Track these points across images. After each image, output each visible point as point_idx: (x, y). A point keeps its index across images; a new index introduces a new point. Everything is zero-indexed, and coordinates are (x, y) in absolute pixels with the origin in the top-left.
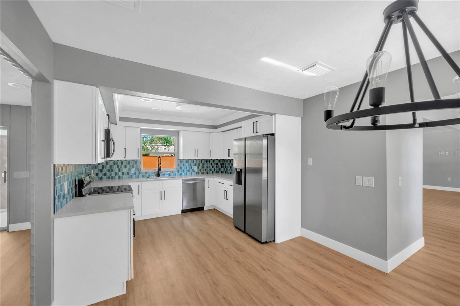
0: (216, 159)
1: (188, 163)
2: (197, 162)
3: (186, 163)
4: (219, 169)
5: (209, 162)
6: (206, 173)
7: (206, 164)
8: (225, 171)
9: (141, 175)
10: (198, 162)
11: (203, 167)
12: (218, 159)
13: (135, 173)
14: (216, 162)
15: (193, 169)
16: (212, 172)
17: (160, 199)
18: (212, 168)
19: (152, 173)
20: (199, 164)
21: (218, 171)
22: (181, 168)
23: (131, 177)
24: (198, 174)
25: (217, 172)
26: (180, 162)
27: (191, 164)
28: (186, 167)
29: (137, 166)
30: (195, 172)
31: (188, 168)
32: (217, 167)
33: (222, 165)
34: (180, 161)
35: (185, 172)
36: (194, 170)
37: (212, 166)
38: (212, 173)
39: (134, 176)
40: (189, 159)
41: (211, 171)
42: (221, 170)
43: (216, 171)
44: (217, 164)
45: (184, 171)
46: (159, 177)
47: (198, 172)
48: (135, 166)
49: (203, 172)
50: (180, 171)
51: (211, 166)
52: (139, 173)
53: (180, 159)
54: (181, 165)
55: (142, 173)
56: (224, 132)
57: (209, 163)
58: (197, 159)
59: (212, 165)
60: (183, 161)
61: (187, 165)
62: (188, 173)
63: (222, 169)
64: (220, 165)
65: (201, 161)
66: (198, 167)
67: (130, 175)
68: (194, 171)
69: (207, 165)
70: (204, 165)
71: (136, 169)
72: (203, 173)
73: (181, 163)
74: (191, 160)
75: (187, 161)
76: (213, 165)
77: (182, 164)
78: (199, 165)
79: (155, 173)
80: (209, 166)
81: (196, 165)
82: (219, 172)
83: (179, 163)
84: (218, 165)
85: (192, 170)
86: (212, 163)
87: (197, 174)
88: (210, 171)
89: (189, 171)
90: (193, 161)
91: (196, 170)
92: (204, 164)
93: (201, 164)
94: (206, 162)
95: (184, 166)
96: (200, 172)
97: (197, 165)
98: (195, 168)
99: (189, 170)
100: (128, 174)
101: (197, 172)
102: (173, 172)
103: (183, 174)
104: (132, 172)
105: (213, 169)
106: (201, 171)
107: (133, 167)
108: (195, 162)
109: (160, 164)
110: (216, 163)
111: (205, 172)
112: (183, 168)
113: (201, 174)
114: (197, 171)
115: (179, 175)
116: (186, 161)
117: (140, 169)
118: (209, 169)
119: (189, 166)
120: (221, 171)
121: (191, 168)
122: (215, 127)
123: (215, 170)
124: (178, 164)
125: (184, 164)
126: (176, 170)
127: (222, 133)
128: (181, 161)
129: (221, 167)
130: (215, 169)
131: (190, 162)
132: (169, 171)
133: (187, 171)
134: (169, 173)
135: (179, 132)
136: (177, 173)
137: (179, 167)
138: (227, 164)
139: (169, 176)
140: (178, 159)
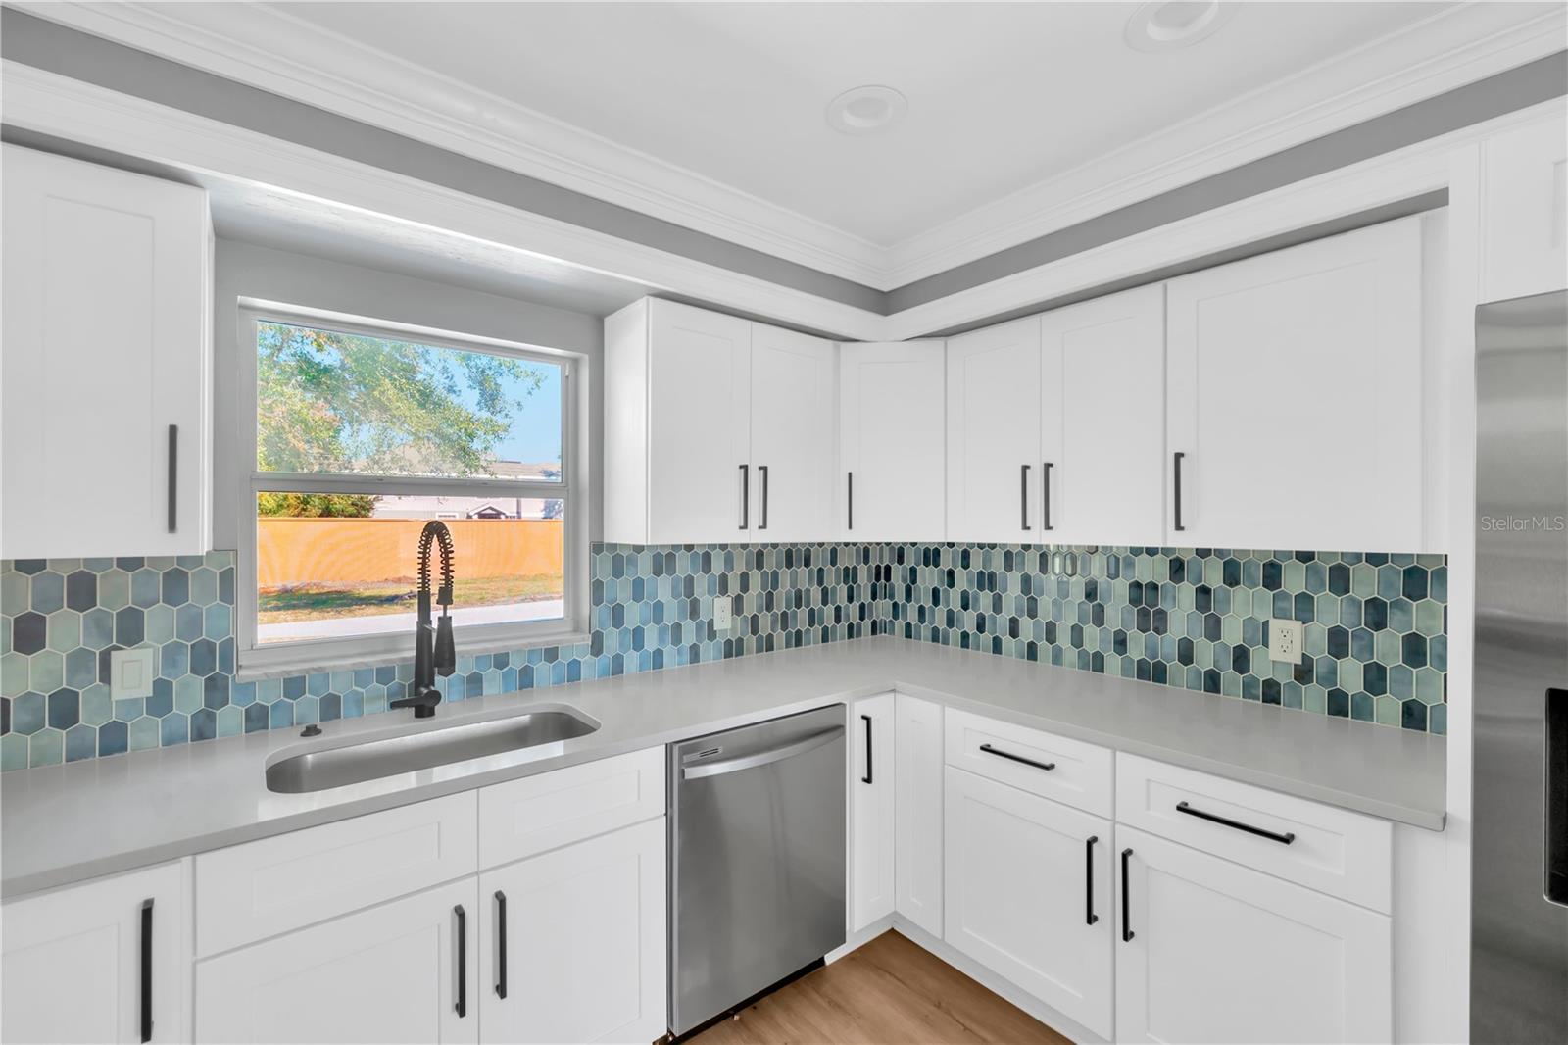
0: (846, 544)
1: (672, 571)
2: (729, 562)
3: (657, 572)
4: (862, 607)
5: (807, 563)
6: (788, 645)
7: (785, 575)
8: (899, 624)
9: (229, 717)
10: (740, 567)
11: (770, 596)
12: (854, 544)
13: (161, 698)
14: (845, 561)
15: (704, 617)
16: (825, 630)
17: (450, 997)
18: (825, 602)
19: (360, 676)
20: (744, 577)
21: (859, 625)
22: (618, 616)
23: (114, 740)
24: (740, 653)
25: (851, 627)
26: (610, 566)
27: (689, 580)
28: (659, 607)
29: (192, 624)
30: (721, 640)
31: (670, 617)
32: (850, 599)
33: (878, 578)
34: (606, 559)
35: (650, 644)
36: (711, 623)
37: (825, 592)
38: (825, 639)
39: (145, 733)
40: (676, 547)
41: (818, 629)
42: (871, 615)
43: (844, 624)
44: (850, 575)
45: (638, 636)
46: (431, 713)
47: (740, 641)
48: (159, 620)
49: (770, 637)
50: (612, 640)
51: (816, 593)
52: (216, 691)
53: (610, 537)
54: (622, 592)
55: (249, 687)
56: (953, 341)
57: (803, 571)
58: (734, 546)
59: (820, 582)
60: (632, 561)
61: (663, 589)
62: (669, 650)
63: (882, 609)
64: (869, 580)
65: (760, 555)
66: (738, 606)
67: (90, 720)
68: (712, 634)
69: (793, 584)
70: (775, 585)
71: (170, 655)
72: (770, 648)
73: (618, 573)
74: (689, 548)
75: (664, 560)
76: (830, 581)
77: (628, 578)
78: (745, 587)
79: (384, 674)
80: (808, 591)
81: (724, 590)
82: (859, 634)
83: (607, 579)
84: (855, 580)
85: (699, 627)
86: (821, 570)
87: (728, 655)
88: (812, 623)
89: (677, 639)
90: (707, 558)
91: (728, 625)
92: (775, 574)
93: (756, 578)
94: (789, 564)
95: (638, 596)
96: (750, 641)
97: (734, 588)
98: (720, 613)
99: (678, 627)
100: (64, 710)
101: (729, 643)
102: (551, 654)
103: (632, 660)
104: (119, 692)
105: (829, 610)
106: (755, 631)
107: (131, 631)
108: (718, 567)
109: (446, 597)
110: (846, 569)
111: (780, 637)
112: (634, 614)
113: (759, 650)
114: (734, 629)
115: (603, 674)
117: (229, 647)
118: (803, 613)
119: (675, 595)
120: (874, 623)
121: (694, 612)
122: (885, 302)
123: (838, 620)
124: (597, 587)
125: (639, 583)
126: (577, 630)
127: (939, 343)
128: (620, 559)
129: (874, 597)
130: (838, 609)
131: (683, 566)
132: (519, 651)
133: (661, 640)
134: (516, 663)
135: (608, 321)
136: (587, 659)
137: (604, 611)
138: (929, 578)
139: (520, 689)
140: (598, 547)
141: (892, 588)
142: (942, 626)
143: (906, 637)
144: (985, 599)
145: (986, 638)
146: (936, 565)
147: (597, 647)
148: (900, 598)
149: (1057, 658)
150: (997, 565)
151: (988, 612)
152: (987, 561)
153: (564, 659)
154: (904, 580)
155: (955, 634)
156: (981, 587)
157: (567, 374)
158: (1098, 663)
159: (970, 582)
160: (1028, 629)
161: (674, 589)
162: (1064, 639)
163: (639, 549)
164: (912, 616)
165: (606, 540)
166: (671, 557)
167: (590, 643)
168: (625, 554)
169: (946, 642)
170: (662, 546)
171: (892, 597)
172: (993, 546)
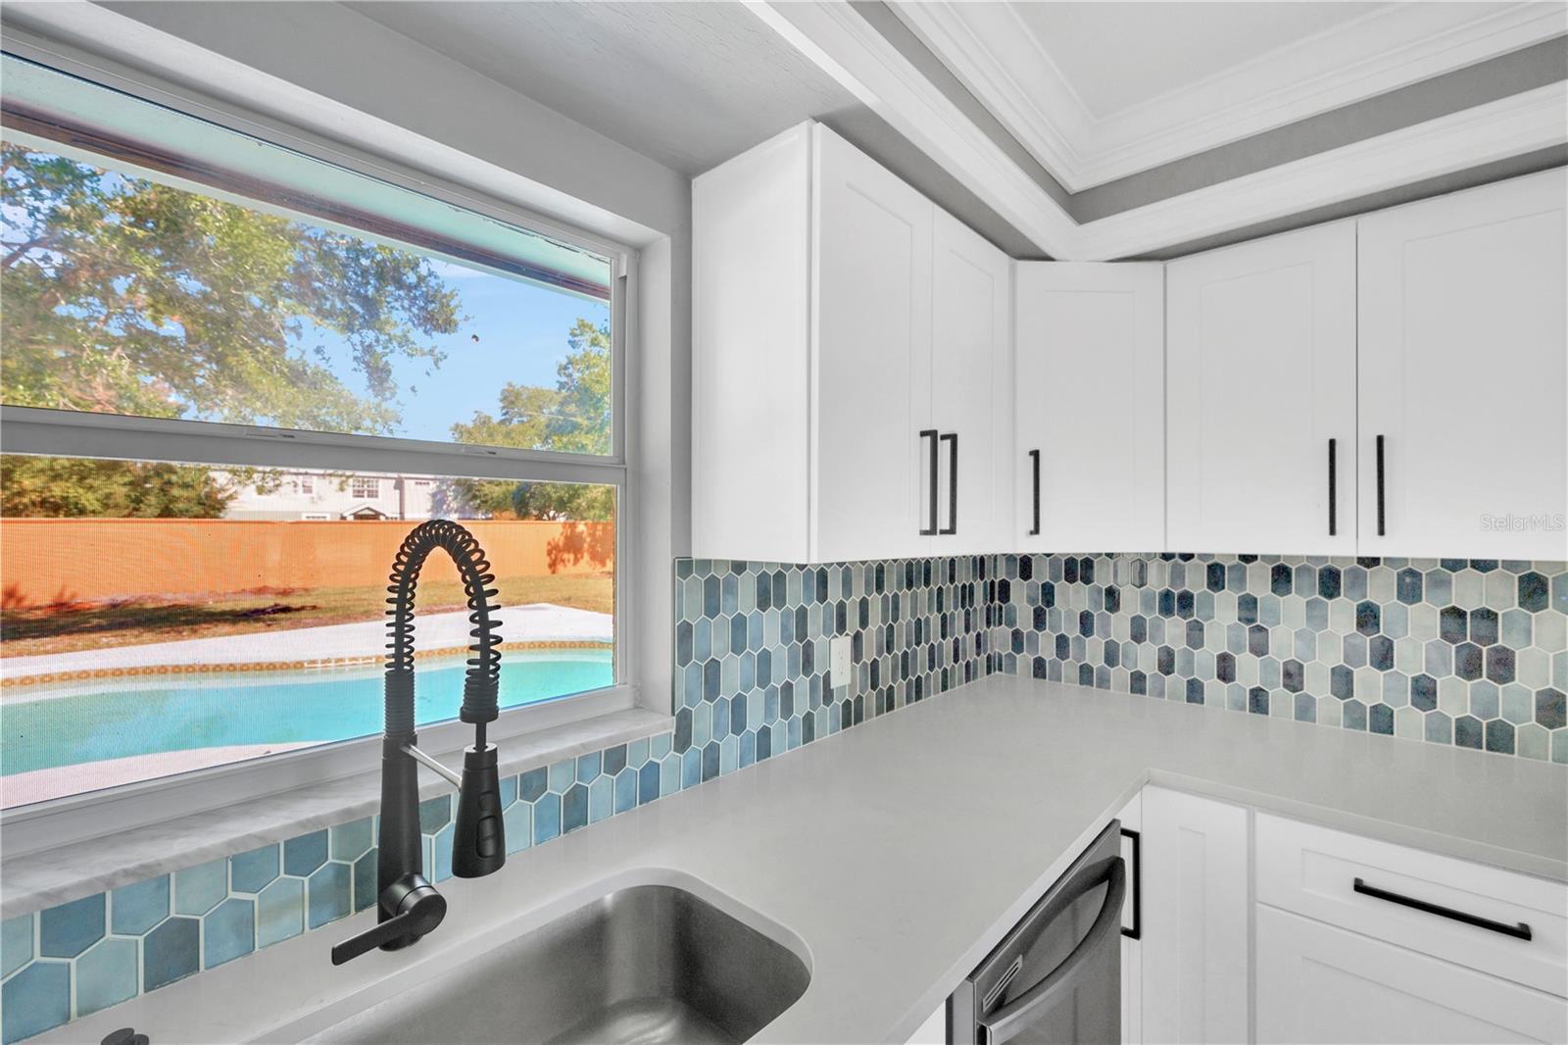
0: (964, 558)
1: (781, 601)
2: (847, 586)
3: (763, 604)
4: (978, 638)
5: (927, 583)
6: (909, 700)
7: (905, 601)
8: (1024, 660)
10: (859, 590)
11: (890, 630)
12: (971, 557)
14: (964, 578)
15: (818, 671)
16: (944, 674)
18: (944, 635)
19: (245, 866)
20: (863, 607)
21: (976, 662)
22: (711, 680)
24: (859, 718)
25: (968, 666)
26: (700, 597)
27: (802, 614)
28: (765, 658)
30: (838, 702)
31: (779, 674)
32: (967, 628)
33: (991, 598)
34: (698, 578)
35: (755, 720)
36: (827, 678)
37: (944, 621)
38: (945, 686)
40: (785, 567)
41: (938, 672)
42: (986, 649)
43: (962, 663)
44: (967, 594)
46: (421, 936)
47: (859, 700)
49: (890, 691)
50: (704, 722)
51: (935, 622)
53: (702, 549)
54: (716, 640)
57: (922, 594)
58: (852, 564)
59: (940, 609)
60: (731, 588)
61: (770, 630)
62: (778, 725)
63: (999, 638)
64: (984, 601)
65: (881, 577)
66: (857, 649)
68: (828, 695)
69: (914, 613)
70: (895, 615)
72: (891, 706)
73: (713, 607)
74: (801, 568)
75: (771, 586)
78: (864, 623)
79: (304, 849)
80: (928, 620)
81: (841, 627)
82: (976, 675)
83: (696, 619)
84: (971, 603)
85: (813, 687)
86: (940, 591)
87: (846, 723)
88: (931, 666)
89: (787, 709)
90: (822, 584)
91: (847, 681)
92: (896, 600)
93: (876, 606)
94: (910, 585)
95: (738, 647)
96: (870, 699)
97: (853, 622)
98: (838, 661)
99: (788, 689)
101: (847, 705)
102: (615, 759)
103: (731, 747)
105: (948, 645)
106: (874, 684)
108: (835, 594)
111: (900, 688)
112: (734, 674)
113: (880, 711)
114: (852, 686)
115: (692, 780)
116: (762, 579)
118: (923, 653)
119: (786, 639)
120: (990, 659)
121: (808, 665)
123: (956, 658)
124: (683, 634)
125: (739, 623)
127: (1158, 266)
130: (956, 643)
131: (796, 594)
132: (564, 763)
133: (769, 712)
134: (558, 786)
135: (699, 183)
136: (669, 760)
137: (691, 676)
138: (1073, 598)
139: (567, 829)
140: (684, 566)
141: (1012, 610)
142: (1098, 662)
143: (1035, 676)
144: (1174, 630)
145: (1177, 681)
146: (1087, 580)
147: (682, 740)
148: (1025, 622)
149: (1305, 710)
150: (1195, 582)
151: (1179, 646)
152: (1178, 576)
153: (633, 766)
154: (1032, 600)
155: (1120, 675)
156: (1166, 610)
157: (624, 274)
158: (1382, 720)
159: (1147, 604)
160: (1249, 671)
161: (785, 628)
162: (1318, 685)
163: (739, 567)
164: (1047, 649)
165: (696, 555)
166: (780, 577)
167: (674, 733)
168: (721, 575)
169: (1104, 682)
170: (768, 564)
171: (1011, 623)
172: (1187, 557)
